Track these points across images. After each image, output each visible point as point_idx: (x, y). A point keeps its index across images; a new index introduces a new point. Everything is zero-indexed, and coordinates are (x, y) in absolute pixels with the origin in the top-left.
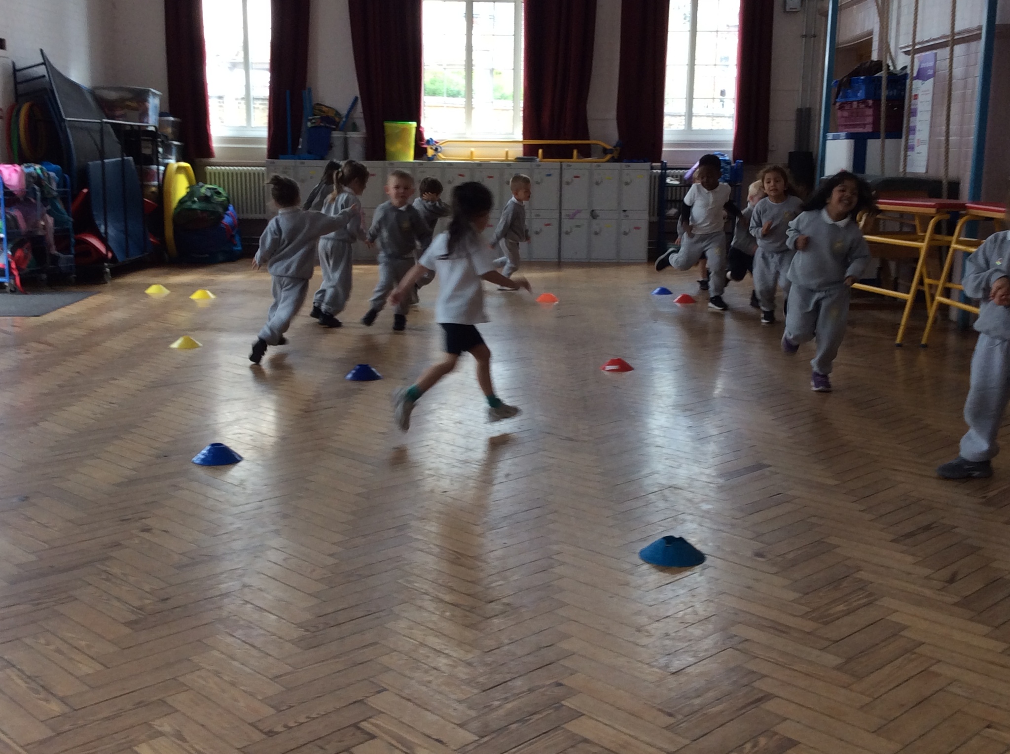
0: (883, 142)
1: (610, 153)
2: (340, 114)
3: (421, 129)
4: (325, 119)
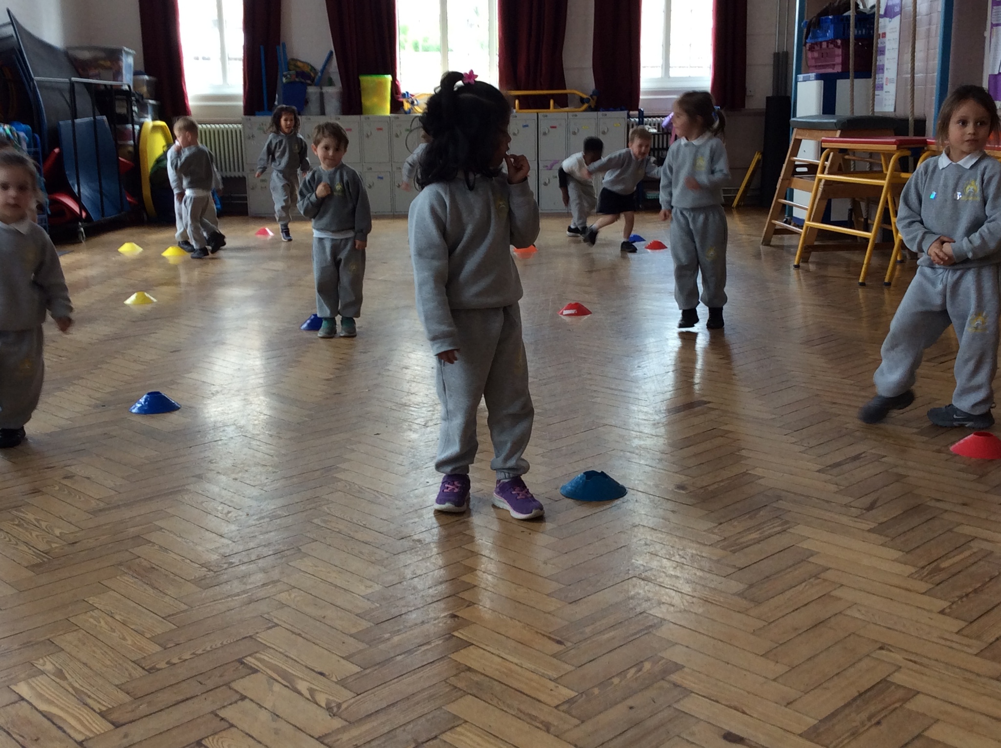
0: (853, 81)
1: (587, 102)
2: (315, 69)
3: (397, 83)
4: (300, 74)
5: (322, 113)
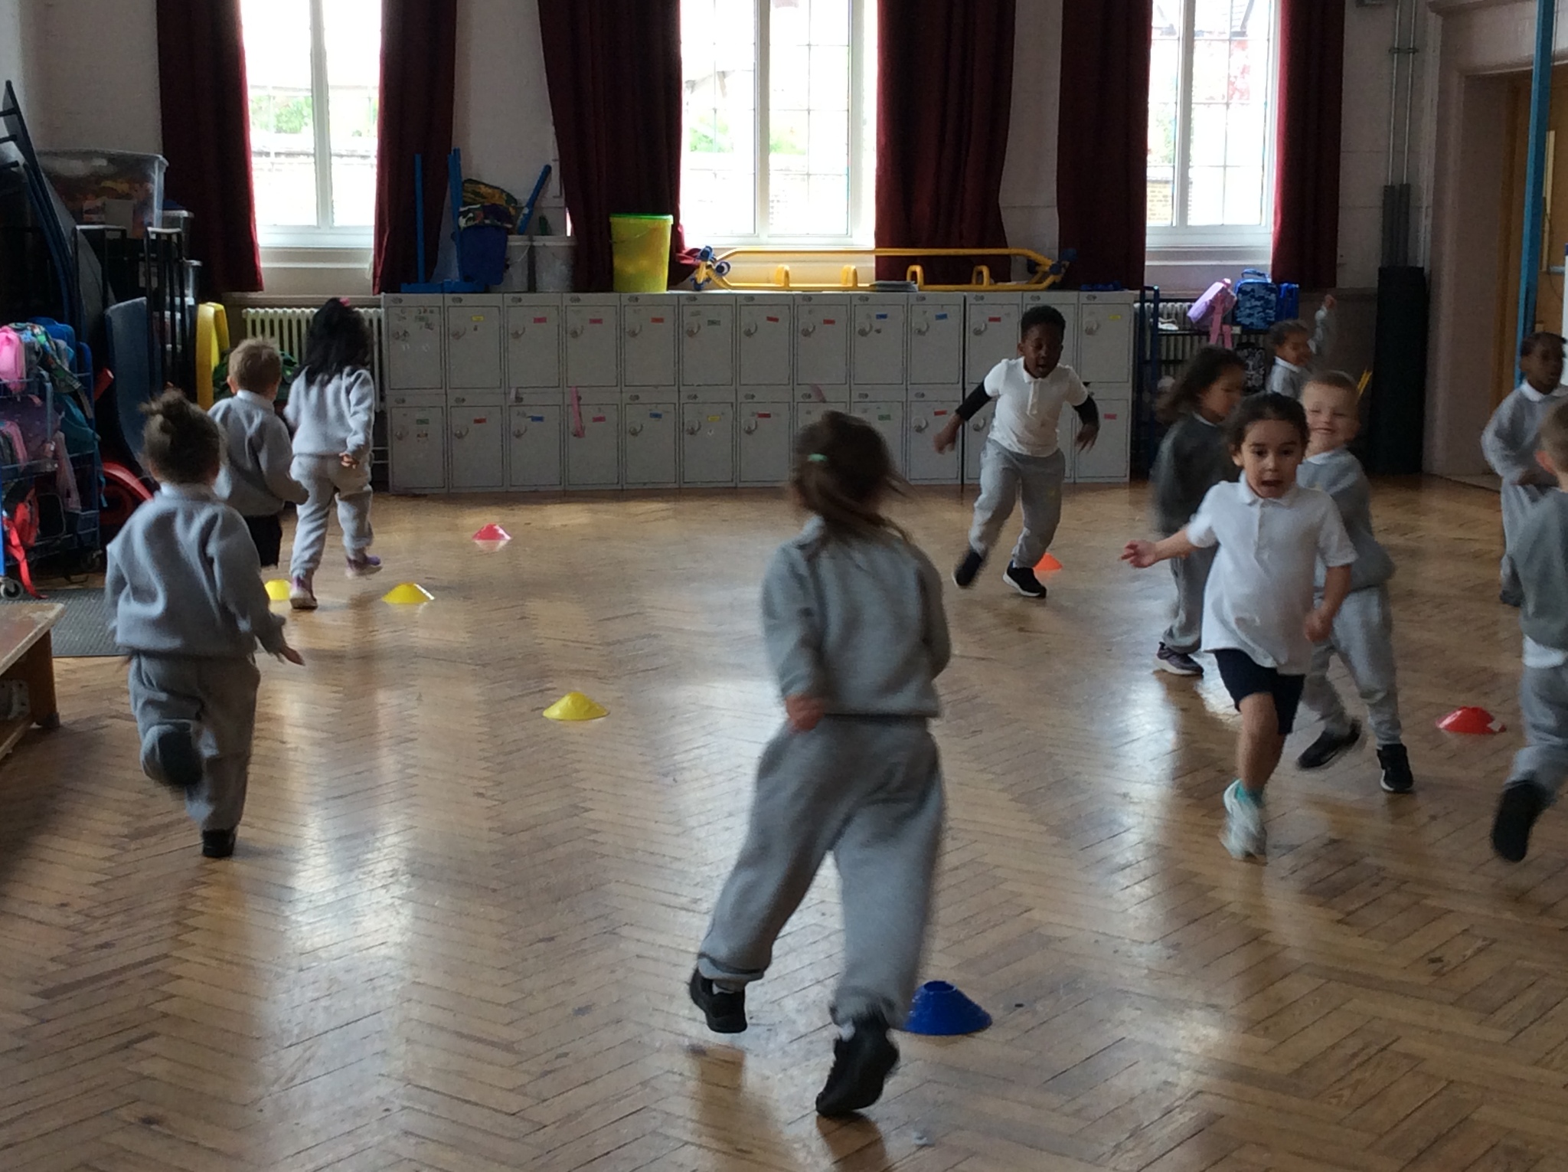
1: (1054, 274)
2: (515, 201)
3: (679, 229)
4: (493, 211)
5: (532, 288)
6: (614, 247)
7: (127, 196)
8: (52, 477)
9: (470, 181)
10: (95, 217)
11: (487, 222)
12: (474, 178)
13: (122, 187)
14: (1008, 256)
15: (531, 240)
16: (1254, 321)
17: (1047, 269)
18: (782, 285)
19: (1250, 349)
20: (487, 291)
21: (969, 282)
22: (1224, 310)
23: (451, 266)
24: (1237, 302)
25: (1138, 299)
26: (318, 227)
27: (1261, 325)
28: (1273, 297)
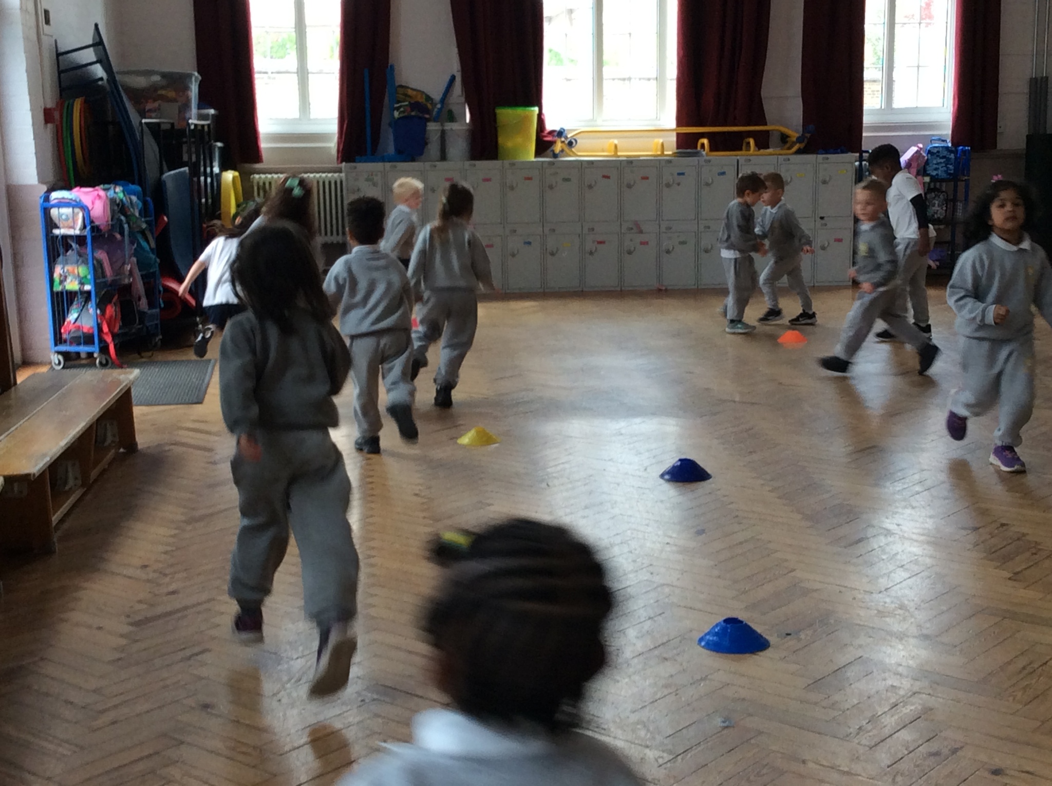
1: (800, 143)
2: (432, 99)
3: (542, 117)
4: (415, 106)
5: (443, 157)
6: (499, 129)
7: (174, 100)
8: (129, 286)
9: (401, 86)
10: (153, 115)
11: (413, 114)
12: (403, 84)
13: (171, 94)
14: (768, 132)
15: (442, 125)
16: (940, 172)
17: (794, 139)
18: (613, 154)
19: (936, 193)
20: (413, 160)
21: (741, 149)
22: (918, 165)
23: (389, 144)
24: (928, 159)
25: (858, 159)
26: (300, 119)
27: (944, 176)
28: (952, 156)
